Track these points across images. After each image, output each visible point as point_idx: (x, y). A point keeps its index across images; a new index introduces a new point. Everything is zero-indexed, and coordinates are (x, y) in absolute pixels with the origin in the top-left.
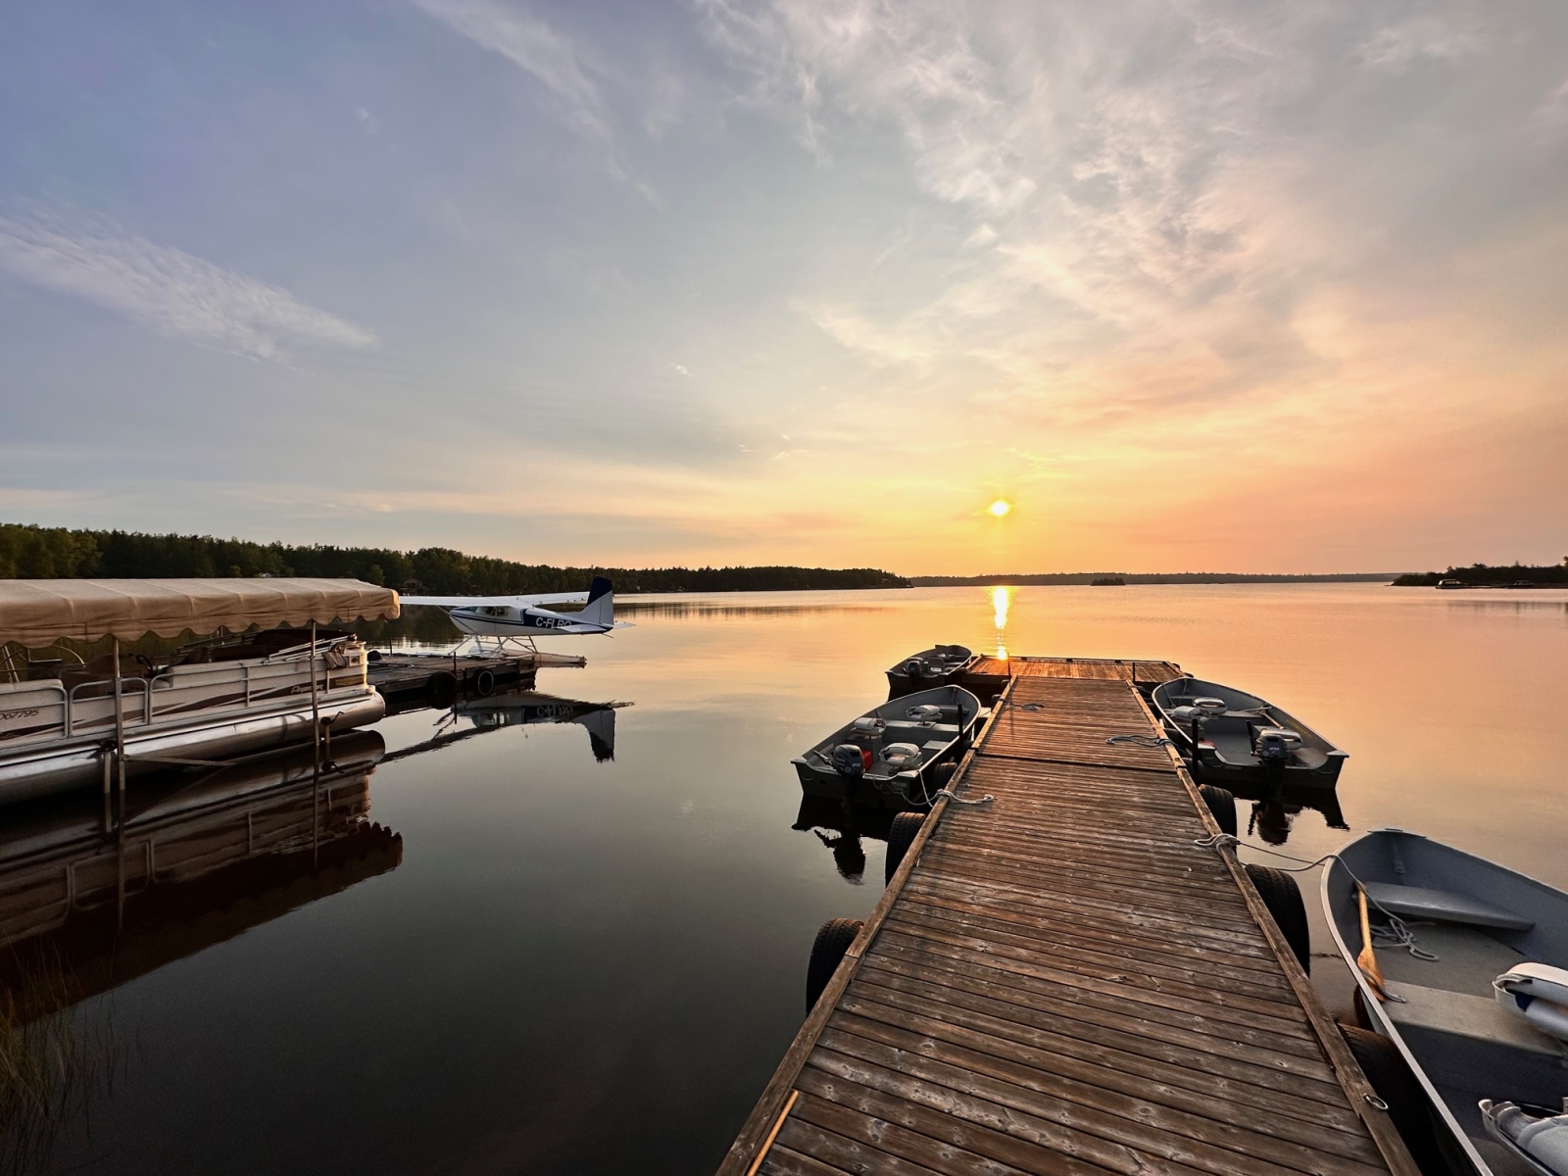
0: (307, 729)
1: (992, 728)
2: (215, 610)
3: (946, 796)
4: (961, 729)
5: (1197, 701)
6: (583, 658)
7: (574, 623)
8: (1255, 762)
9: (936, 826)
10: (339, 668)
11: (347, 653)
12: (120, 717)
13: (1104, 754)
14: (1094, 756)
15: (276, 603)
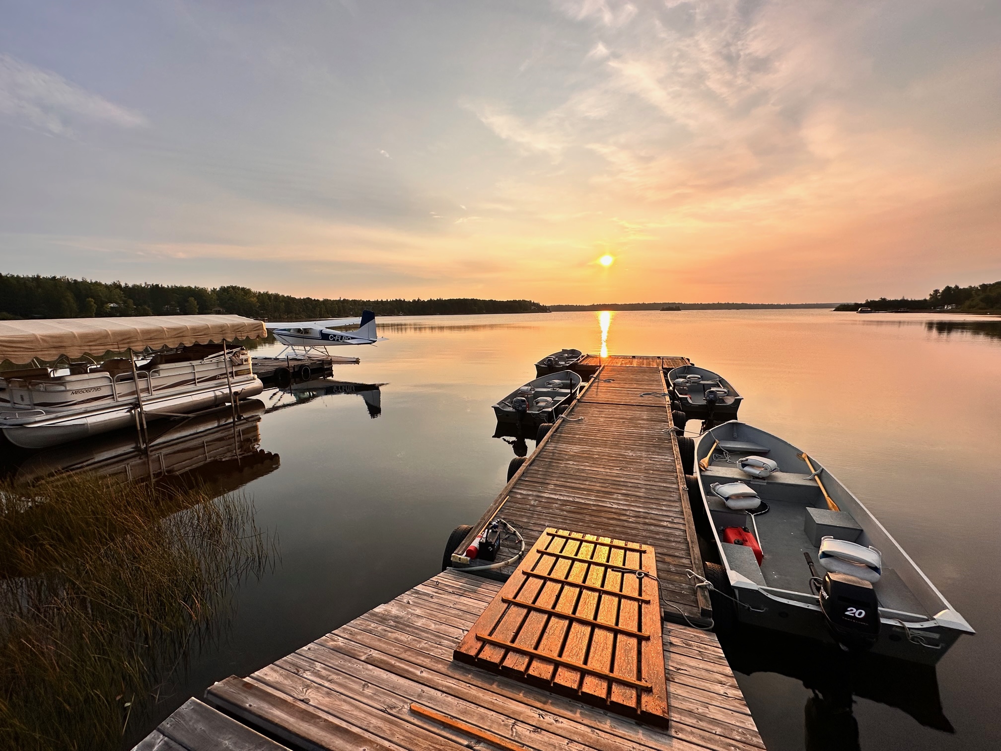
0: (226, 398)
1: (587, 390)
2: (177, 334)
3: (562, 417)
4: (571, 391)
5: (688, 376)
6: (358, 358)
7: (353, 338)
8: (704, 402)
9: (558, 428)
10: (239, 365)
11: (241, 357)
12: (139, 391)
13: (639, 400)
14: (632, 401)
15: (205, 330)
